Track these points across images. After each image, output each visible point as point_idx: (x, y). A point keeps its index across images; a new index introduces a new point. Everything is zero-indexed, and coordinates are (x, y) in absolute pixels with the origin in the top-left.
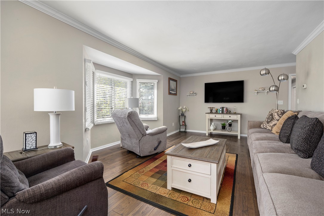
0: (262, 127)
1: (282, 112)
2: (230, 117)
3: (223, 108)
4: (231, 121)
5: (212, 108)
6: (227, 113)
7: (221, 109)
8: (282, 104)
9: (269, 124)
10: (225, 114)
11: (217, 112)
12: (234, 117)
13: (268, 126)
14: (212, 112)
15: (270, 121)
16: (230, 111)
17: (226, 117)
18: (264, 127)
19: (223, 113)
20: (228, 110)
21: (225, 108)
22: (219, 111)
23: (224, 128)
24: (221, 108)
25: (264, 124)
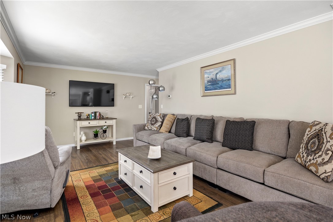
0: (147, 129)
1: (163, 115)
2: (106, 122)
3: (95, 113)
4: (106, 127)
5: (81, 113)
6: (100, 118)
7: (93, 115)
8: (141, 108)
9: (154, 126)
10: (98, 119)
11: (88, 118)
12: (109, 122)
13: (153, 128)
14: (81, 119)
15: (154, 123)
16: (102, 116)
17: (102, 123)
18: (150, 128)
19: (95, 119)
20: (101, 115)
21: (98, 113)
22: (91, 116)
23: (96, 136)
24: (93, 113)
25: (149, 126)
